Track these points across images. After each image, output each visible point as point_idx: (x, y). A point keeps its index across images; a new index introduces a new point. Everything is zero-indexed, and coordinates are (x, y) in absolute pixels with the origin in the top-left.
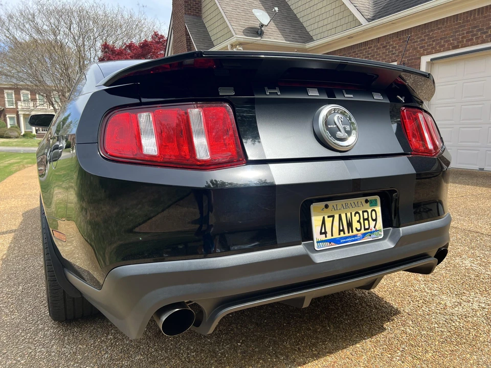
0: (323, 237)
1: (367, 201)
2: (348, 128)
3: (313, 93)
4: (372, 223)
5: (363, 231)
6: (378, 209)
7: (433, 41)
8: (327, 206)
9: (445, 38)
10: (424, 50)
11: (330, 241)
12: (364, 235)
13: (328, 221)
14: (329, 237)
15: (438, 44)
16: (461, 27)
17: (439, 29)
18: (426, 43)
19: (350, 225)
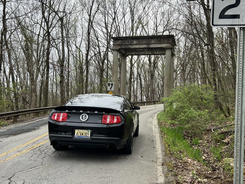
0: (77, 135)
1: (87, 131)
2: (86, 118)
3: (81, 111)
4: (88, 135)
5: (85, 136)
6: (90, 133)
8: (79, 130)
11: (78, 136)
12: (85, 137)
13: (78, 133)
14: (78, 135)
19: (83, 134)
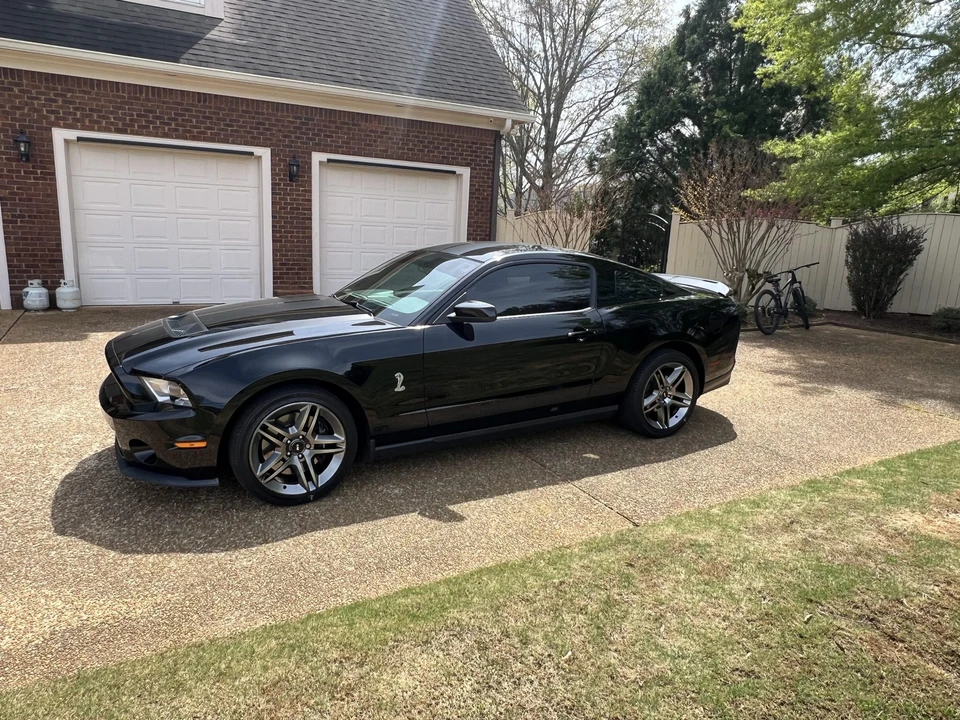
7: (77, 109)
9: (100, 111)
10: (57, 118)
15: (87, 116)
16: (126, 103)
17: (85, 92)
18: (61, 107)
